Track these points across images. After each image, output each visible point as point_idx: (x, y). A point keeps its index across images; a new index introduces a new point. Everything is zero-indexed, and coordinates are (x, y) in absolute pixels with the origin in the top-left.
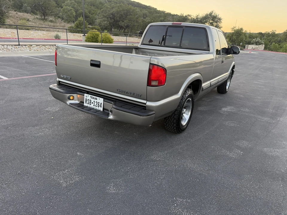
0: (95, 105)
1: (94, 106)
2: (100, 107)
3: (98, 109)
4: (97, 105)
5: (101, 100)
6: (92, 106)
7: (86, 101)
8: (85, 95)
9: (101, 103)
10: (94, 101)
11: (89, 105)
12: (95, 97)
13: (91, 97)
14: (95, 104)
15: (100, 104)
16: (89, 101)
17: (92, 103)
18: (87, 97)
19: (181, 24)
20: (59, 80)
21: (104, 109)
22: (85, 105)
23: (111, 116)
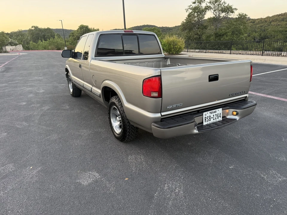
0: (215, 119)
1: (214, 119)
2: (219, 117)
3: (218, 121)
4: (217, 118)
5: (220, 111)
6: (212, 121)
7: (205, 120)
8: (204, 113)
9: (220, 113)
10: (214, 115)
11: (209, 122)
12: (214, 111)
13: (210, 112)
14: (215, 116)
15: (219, 115)
16: (209, 118)
17: (212, 118)
18: (206, 114)
19: (133, 32)
20: (163, 114)
21: (223, 117)
22: (205, 123)
23: (237, 118)
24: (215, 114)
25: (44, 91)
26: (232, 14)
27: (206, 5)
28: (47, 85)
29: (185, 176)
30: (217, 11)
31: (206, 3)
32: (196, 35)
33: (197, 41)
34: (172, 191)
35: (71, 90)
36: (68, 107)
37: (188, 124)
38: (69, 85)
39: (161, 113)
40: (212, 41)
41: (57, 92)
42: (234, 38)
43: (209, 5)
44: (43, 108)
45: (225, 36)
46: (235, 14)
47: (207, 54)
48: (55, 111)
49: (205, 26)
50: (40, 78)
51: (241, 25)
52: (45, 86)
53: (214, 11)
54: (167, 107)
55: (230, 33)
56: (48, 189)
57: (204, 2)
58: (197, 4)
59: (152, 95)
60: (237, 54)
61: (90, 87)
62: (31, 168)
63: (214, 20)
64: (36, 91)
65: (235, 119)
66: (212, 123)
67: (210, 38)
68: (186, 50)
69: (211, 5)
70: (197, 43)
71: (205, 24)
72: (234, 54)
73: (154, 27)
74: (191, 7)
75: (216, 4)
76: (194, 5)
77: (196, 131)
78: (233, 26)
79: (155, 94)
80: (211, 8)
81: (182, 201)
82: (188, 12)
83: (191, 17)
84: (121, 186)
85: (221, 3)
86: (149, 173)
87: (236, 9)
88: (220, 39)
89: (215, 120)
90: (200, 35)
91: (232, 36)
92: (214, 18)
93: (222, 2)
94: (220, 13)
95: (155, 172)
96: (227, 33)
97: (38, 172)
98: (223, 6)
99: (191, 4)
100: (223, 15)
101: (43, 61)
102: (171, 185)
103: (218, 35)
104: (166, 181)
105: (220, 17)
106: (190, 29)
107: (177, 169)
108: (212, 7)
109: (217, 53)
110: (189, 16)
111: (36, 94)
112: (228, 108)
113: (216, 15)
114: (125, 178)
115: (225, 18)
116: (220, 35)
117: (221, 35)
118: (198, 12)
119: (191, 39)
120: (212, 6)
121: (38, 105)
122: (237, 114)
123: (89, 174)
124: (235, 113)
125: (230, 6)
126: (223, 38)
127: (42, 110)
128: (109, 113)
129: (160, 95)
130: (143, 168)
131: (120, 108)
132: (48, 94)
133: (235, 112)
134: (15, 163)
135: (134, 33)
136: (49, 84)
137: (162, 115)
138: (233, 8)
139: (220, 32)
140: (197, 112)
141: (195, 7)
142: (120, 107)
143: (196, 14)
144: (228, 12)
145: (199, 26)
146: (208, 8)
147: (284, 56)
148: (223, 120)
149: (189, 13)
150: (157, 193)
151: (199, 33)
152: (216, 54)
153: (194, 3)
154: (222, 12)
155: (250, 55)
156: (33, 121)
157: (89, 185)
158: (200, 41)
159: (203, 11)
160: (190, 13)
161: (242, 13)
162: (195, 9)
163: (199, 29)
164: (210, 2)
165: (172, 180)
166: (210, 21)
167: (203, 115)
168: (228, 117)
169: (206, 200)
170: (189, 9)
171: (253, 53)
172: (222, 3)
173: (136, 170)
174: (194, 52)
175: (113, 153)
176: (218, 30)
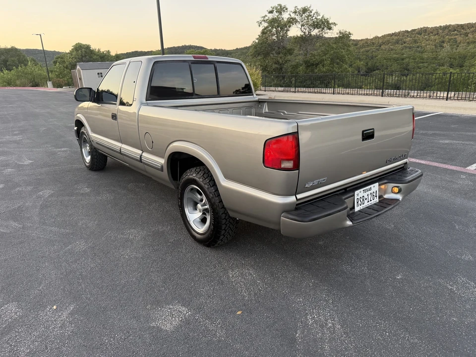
0: (369, 200)
1: (368, 202)
2: (375, 198)
3: (373, 203)
4: (372, 199)
5: (375, 187)
6: (366, 204)
7: (358, 203)
8: (356, 192)
9: (376, 191)
10: (368, 195)
11: (362, 207)
12: (368, 187)
13: (363, 190)
14: (370, 196)
15: (374, 194)
16: (361, 200)
17: (366, 199)
18: (359, 194)
19: (207, 58)
20: (299, 196)
21: (379, 197)
22: (357, 209)
23: (399, 197)
24: (369, 192)
25: (31, 161)
26: (328, 31)
27: (289, 16)
28: (34, 150)
29: (334, 298)
30: (306, 27)
31: (289, 13)
32: (276, 63)
33: (277, 74)
34: (322, 326)
35: (88, 159)
36: (88, 190)
37: (339, 211)
38: (83, 150)
39: (297, 196)
40: (301, 73)
41: (57, 163)
42: (335, 69)
43: (293, 15)
44: (41, 193)
45: (320, 66)
46: (334, 31)
47: (296, 93)
48: (67, 198)
49: (290, 50)
50: (18, 138)
51: (344, 49)
52: (30, 152)
53: (302, 25)
54: (305, 185)
55: (329, 62)
56: (101, 344)
57: (287, 12)
58: (275, 15)
59: (283, 166)
60: (344, 94)
61: (139, 154)
62: (55, 307)
63: (303, 40)
64: (16, 161)
65: (397, 200)
66: (367, 207)
67: (297, 68)
68: (263, 88)
69: (296, 17)
70: (277, 77)
71: (289, 47)
72: (339, 93)
73: (204, 50)
74: (266, 18)
75: (304, 15)
76: (270, 16)
77: (349, 223)
78: (331, 51)
79: (289, 164)
80: (297, 21)
81: (344, 341)
82: (261, 26)
83: (267, 35)
84: (233, 327)
85: (312, 14)
86: (273, 299)
87: (335, 24)
88: (312, 71)
89: (370, 202)
90: (281, 64)
91: (331, 65)
92: (302, 37)
93: (313, 12)
94: (311, 30)
95: (283, 296)
96: (323, 60)
97: (71, 314)
98: (316, 18)
99: (267, 13)
100: (315, 32)
101: (12, 107)
102: (317, 315)
103: (310, 65)
104: (306, 310)
105: (311, 35)
106: (266, 55)
107: (316, 287)
108: (299, 20)
109: (311, 92)
110: (263, 32)
111: (19, 167)
112: (386, 181)
113: (304, 33)
114: (236, 312)
115: (318, 37)
116: (313, 65)
117: (315, 63)
118: (278, 27)
119: (269, 69)
120: (298, 18)
121: (29, 188)
122: (400, 191)
123: (170, 309)
124: (396, 190)
125: (326, 18)
126: (318, 69)
127: (40, 197)
128: (182, 199)
129: (296, 166)
130: (260, 291)
131: (208, 188)
132: (42, 168)
133: (396, 188)
134: (18, 302)
135: (209, 59)
136: (37, 150)
137: (298, 198)
138: (330, 22)
139: (312, 59)
140: (344, 191)
141: (273, 19)
142: (206, 186)
143: (274, 29)
144: (323, 29)
145: (280, 50)
146: (292, 21)
147: (413, 97)
148: (380, 201)
149: (263, 28)
150: (299, 332)
151: (280, 61)
152: (310, 94)
153: (271, 12)
154: (315, 28)
155: (364, 95)
156: (28, 218)
157: (177, 329)
158: (283, 74)
159: (285, 25)
160: (265, 28)
161: (345, 30)
162: (273, 22)
163: (279, 54)
164: (295, 12)
165: (315, 308)
166: (295, 42)
167: (354, 195)
168: (386, 196)
169: (381, 336)
170: (263, 22)
171: (368, 93)
172: (314, 14)
173: (250, 294)
174: (276, 91)
175: (199, 268)
176: (309, 56)
